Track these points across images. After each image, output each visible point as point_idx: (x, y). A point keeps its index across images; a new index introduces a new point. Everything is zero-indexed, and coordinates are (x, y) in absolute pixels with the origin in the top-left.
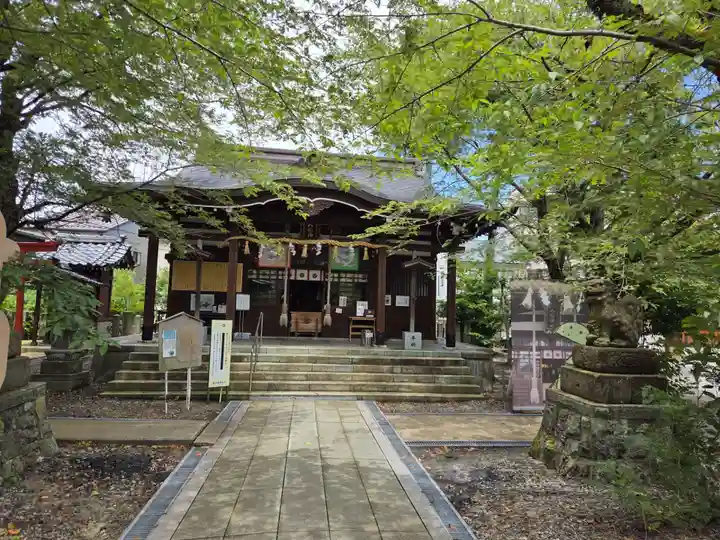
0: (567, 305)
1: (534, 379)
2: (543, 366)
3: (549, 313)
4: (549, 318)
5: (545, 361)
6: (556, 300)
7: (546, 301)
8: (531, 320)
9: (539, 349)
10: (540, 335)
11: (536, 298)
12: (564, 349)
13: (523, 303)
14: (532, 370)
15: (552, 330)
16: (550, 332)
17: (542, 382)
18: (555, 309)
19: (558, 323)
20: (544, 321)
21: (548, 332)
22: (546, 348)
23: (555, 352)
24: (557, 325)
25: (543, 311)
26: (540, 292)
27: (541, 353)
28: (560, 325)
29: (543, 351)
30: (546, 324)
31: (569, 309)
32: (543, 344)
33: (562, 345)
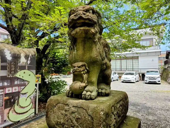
0: (23, 60)
2: (5, 98)
3: (11, 65)
4: (11, 68)
5: (6, 95)
6: (16, 57)
7: (9, 57)
9: (3, 88)
10: (4, 79)
15: (12, 75)
16: (11, 76)
17: (4, 109)
18: (15, 62)
19: (17, 70)
20: (7, 70)
21: (10, 76)
22: (8, 87)
23: (14, 88)
24: (16, 72)
25: (6, 63)
26: (5, 51)
27: (4, 91)
28: (17, 72)
29: (6, 89)
30: (9, 72)
31: (23, 63)
32: (6, 84)
33: (18, 83)
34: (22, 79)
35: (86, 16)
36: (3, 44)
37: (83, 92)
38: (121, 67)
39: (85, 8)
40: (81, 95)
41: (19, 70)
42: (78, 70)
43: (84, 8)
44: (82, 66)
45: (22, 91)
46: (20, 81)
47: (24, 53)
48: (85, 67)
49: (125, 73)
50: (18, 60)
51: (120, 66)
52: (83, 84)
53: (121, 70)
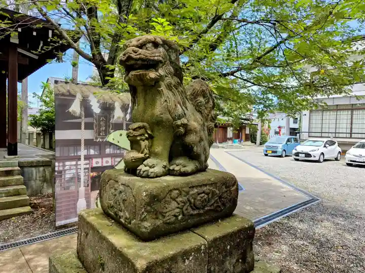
0: (118, 114)
1: (82, 189)
2: (92, 174)
3: (99, 121)
4: (100, 126)
5: (93, 169)
6: (107, 109)
7: (96, 109)
8: (80, 128)
9: (88, 158)
10: (89, 143)
11: (85, 104)
12: (113, 156)
13: (71, 110)
14: (79, 179)
15: (102, 138)
16: (100, 140)
17: (90, 191)
18: (106, 117)
19: (109, 130)
20: (94, 129)
21: (98, 140)
22: (95, 156)
23: (105, 160)
24: (107, 133)
25: (92, 119)
26: (89, 98)
27: (90, 162)
28: (110, 133)
29: (92, 160)
30: (96, 132)
31: (119, 118)
32: (92, 152)
33: (111, 153)
34: (116, 145)
35: (138, 55)
36: (86, 86)
37: (139, 166)
38: (351, 128)
39: (141, 41)
40: (136, 170)
41: (112, 131)
42: (132, 134)
43: (139, 41)
44: (140, 128)
45: (117, 165)
46: (114, 149)
47: (120, 101)
48: (145, 129)
49: (357, 144)
50: (110, 114)
51: (349, 126)
52: (141, 155)
53: (351, 136)
